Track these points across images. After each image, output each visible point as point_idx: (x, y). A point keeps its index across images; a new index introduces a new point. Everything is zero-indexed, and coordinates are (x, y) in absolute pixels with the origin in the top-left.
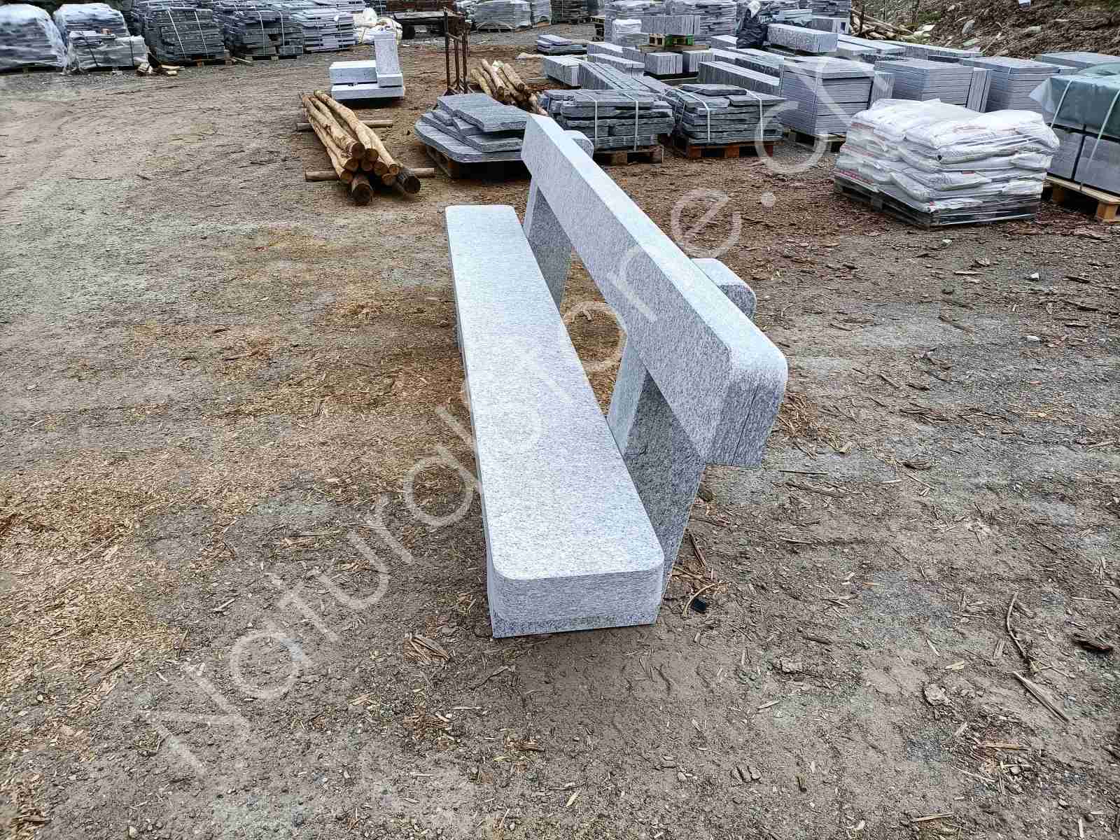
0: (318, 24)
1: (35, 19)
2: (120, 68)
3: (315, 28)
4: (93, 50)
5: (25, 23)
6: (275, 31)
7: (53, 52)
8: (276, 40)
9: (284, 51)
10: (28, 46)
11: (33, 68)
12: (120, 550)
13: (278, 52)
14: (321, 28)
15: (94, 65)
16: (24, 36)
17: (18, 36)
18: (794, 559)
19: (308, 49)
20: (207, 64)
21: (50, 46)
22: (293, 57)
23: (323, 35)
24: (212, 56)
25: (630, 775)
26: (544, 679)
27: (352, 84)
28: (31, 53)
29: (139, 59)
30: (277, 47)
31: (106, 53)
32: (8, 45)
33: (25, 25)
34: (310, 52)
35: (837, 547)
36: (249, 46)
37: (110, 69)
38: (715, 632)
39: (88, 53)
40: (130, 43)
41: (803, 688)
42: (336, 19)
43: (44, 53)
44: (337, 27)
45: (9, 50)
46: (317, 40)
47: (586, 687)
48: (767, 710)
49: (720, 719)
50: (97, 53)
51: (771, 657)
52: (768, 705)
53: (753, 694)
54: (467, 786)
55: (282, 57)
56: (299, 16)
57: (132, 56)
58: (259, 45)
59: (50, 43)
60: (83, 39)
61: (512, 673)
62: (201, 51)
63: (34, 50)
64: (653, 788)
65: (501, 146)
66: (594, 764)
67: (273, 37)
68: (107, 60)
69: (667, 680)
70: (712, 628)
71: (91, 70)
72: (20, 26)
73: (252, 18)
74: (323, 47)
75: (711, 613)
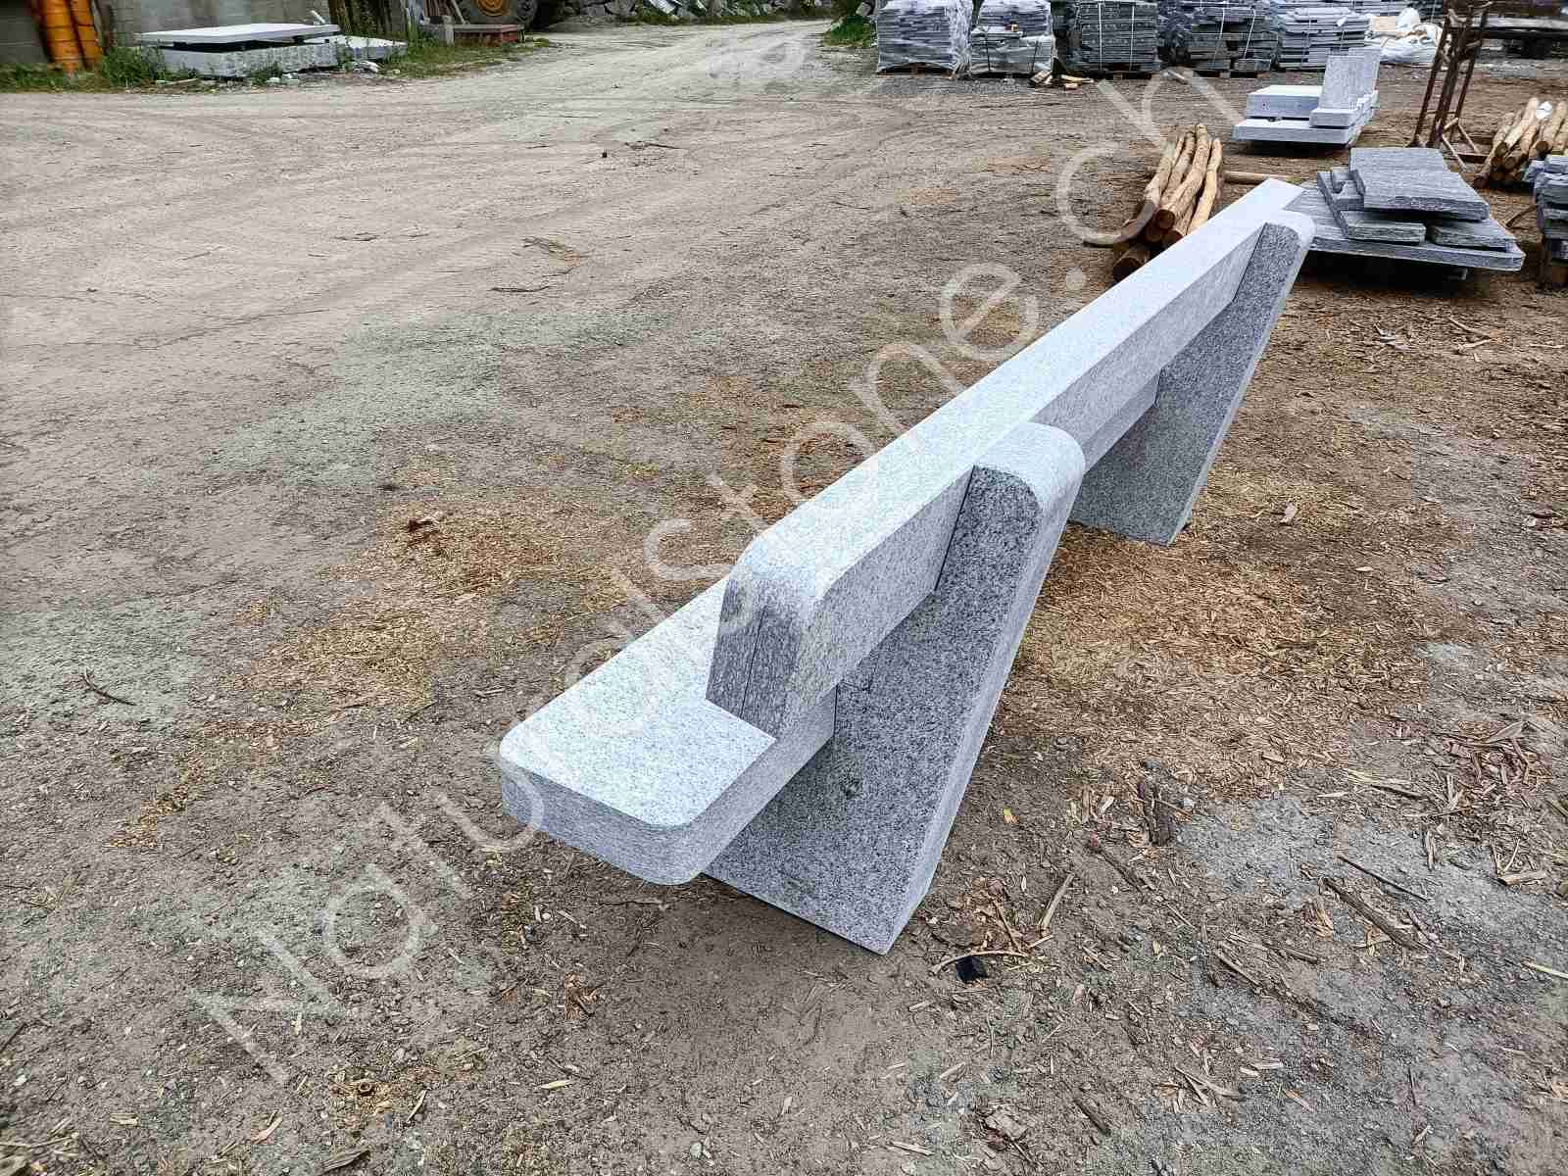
0: (1309, 29)
1: (943, 8)
2: (1016, 76)
3: (1303, 35)
4: (990, 50)
5: (930, 12)
6: (1237, 37)
7: (950, 51)
8: (1236, 49)
9: (1240, 66)
10: (926, 42)
11: (923, 69)
12: (474, 600)
13: (1232, 67)
14: (1312, 35)
15: (987, 70)
16: (925, 28)
17: (919, 29)
18: (1202, 992)
19: (1282, 65)
20: (1127, 77)
21: (949, 44)
22: (1252, 75)
23: (1313, 46)
24: (1137, 67)
25: (648, 1104)
26: (684, 940)
27: (1273, 119)
28: (926, 50)
29: (1039, 65)
30: (1233, 60)
31: (1004, 55)
32: (905, 39)
33: (930, 15)
34: (1283, 70)
35: (1302, 1014)
36: (1193, 57)
37: (1002, 76)
38: (952, 1015)
39: (984, 54)
40: (1037, 45)
41: (987, 1162)
42: (1340, 23)
43: (941, 51)
44: (1339, 34)
45: (904, 45)
46: (1301, 53)
47: (716, 977)
48: (903, 1153)
49: (826, 1119)
50: (993, 55)
51: (992, 1095)
52: (910, 1147)
53: (908, 1122)
54: (480, 997)
55: (1235, 75)
56: (1287, 17)
57: (1034, 60)
58: (1207, 56)
59: (950, 40)
60: (983, 36)
61: (658, 911)
62: (1123, 59)
63: (931, 47)
64: (653, 1137)
65: (1381, 232)
66: (623, 1066)
67: (1232, 46)
68: (1003, 65)
69: (816, 1033)
70: (954, 1008)
71: (981, 76)
72: (925, 16)
73: (1211, 18)
74: (1305, 64)
75: (977, 988)
